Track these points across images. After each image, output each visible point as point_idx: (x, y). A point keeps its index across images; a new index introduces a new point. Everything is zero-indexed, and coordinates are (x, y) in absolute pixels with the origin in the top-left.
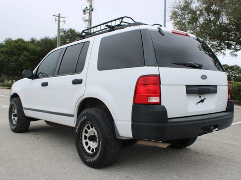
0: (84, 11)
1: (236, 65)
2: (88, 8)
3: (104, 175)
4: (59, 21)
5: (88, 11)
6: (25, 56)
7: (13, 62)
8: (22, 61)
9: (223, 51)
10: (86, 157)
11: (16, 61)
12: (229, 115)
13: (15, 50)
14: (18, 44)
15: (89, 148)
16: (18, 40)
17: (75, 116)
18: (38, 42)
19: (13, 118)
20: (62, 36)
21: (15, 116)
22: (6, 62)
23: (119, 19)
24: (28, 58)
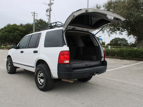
0: (47, 11)
1: (124, 38)
2: (49, 9)
3: (47, 94)
4: (34, 16)
5: (49, 11)
6: (17, 33)
7: (11, 36)
8: (16, 35)
9: (115, 32)
10: (39, 86)
11: (13, 35)
12: (104, 67)
13: (12, 30)
14: (14, 27)
15: (41, 82)
16: (14, 25)
17: (35, 67)
18: (24, 26)
19: (8, 67)
20: (36, 23)
21: (9, 66)
22: (8, 36)
23: (55, 23)
24: (18, 34)
